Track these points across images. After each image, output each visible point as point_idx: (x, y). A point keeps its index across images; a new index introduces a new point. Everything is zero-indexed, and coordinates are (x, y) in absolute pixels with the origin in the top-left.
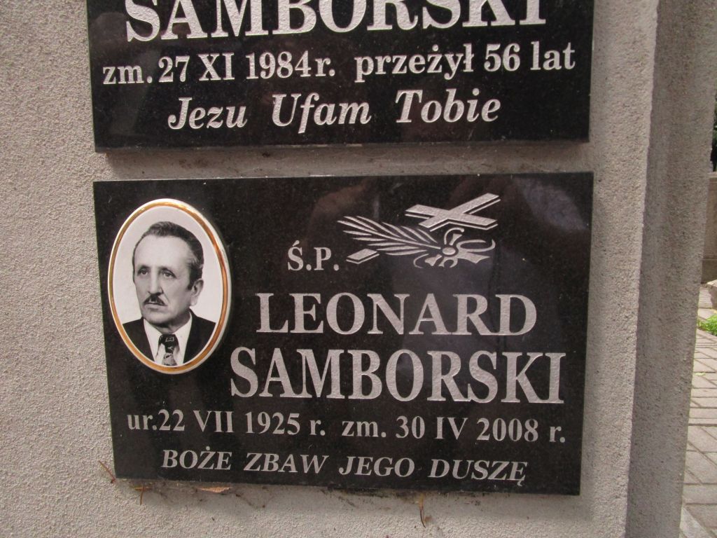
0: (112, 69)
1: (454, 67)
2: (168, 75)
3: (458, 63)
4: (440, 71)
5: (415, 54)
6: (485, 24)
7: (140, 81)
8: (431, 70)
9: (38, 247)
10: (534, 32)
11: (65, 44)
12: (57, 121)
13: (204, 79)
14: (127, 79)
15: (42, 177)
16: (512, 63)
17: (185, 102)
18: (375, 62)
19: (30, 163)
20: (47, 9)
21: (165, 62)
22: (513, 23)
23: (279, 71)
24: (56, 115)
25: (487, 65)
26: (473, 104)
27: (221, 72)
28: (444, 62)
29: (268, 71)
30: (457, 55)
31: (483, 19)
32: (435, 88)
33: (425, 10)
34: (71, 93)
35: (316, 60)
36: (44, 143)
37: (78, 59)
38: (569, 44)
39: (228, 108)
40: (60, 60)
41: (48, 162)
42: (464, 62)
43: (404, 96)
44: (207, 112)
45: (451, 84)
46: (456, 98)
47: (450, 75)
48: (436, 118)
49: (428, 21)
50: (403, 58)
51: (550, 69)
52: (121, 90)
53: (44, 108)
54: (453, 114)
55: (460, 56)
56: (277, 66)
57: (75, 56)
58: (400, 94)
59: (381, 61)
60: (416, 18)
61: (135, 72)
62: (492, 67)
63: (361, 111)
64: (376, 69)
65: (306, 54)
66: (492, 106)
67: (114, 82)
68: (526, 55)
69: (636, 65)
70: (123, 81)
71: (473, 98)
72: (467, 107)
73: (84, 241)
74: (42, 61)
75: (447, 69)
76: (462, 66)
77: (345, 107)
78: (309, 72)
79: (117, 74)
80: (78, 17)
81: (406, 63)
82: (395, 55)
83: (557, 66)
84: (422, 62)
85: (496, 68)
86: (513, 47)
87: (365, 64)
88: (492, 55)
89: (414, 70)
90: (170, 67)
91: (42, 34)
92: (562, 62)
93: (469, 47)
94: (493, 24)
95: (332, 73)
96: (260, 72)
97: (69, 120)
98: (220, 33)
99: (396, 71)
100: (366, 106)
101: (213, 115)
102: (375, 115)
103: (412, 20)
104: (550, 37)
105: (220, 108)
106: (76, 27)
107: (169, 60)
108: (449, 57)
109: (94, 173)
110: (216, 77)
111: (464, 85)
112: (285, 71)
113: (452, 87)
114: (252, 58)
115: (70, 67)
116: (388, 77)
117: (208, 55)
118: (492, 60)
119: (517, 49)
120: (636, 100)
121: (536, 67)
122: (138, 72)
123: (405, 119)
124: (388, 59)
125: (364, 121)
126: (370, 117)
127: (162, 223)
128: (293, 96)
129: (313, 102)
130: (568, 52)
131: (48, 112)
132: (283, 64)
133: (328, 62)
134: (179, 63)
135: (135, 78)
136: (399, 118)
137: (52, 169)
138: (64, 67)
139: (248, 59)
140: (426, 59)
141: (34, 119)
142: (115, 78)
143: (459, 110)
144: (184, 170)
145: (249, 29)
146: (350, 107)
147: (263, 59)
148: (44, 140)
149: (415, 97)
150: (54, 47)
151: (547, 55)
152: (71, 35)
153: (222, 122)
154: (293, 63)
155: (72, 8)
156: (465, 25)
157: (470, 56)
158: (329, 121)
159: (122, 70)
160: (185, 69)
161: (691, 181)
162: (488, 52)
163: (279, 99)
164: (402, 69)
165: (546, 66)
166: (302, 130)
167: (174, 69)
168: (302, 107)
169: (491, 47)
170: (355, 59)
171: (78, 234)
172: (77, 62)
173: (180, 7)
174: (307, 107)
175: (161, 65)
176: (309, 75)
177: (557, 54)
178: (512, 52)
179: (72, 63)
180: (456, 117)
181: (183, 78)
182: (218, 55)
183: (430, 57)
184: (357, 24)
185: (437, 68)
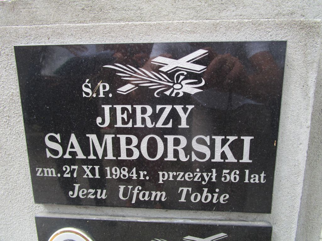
0: (41, 169)
1: (207, 179)
2: (68, 173)
3: (209, 177)
4: (200, 180)
5: (188, 172)
6: (222, 161)
7: (54, 175)
8: (196, 179)
9: (11, 237)
10: (246, 165)
11: (17, 151)
12: (15, 184)
13: (85, 176)
14: (48, 174)
15: (10, 208)
16: (235, 178)
17: (77, 186)
18: (169, 175)
19: (4, 202)
20: (7, 135)
21: (66, 168)
22: (236, 161)
23: (122, 176)
24: (15, 182)
25: (223, 179)
26: (216, 195)
27: (94, 174)
28: (202, 176)
29: (116, 175)
30: (209, 174)
31: (222, 158)
32: (198, 187)
33: (193, 153)
34: (22, 173)
35: (140, 172)
36: (10, 193)
37: (24, 158)
38: (263, 172)
39: (97, 190)
40: (15, 158)
41: (13, 202)
42: (212, 177)
43: (183, 190)
44: (87, 191)
45: (205, 186)
46: (207, 192)
47: (205, 182)
48: (198, 200)
49: (194, 157)
50: (182, 174)
51: (254, 182)
52: (45, 179)
53: (9, 178)
54: (206, 199)
55: (210, 174)
56: (121, 173)
57: (22, 156)
58: (180, 189)
59: (171, 174)
60: (189, 156)
61: (52, 171)
62: (225, 179)
63: (162, 195)
64: (169, 177)
65: (135, 168)
66: (225, 197)
67: (42, 175)
68: (242, 176)
69: (295, 176)
70: (46, 175)
71: (216, 193)
72: (213, 196)
73: (32, 236)
74: (6, 158)
75: (203, 179)
76: (211, 178)
77: (154, 193)
78: (136, 177)
79: (43, 171)
80: (23, 139)
81: (184, 176)
82: (178, 172)
83: (257, 181)
84: (192, 176)
85: (228, 180)
86: (236, 172)
87: (163, 175)
88: (225, 175)
89: (187, 179)
90: (68, 170)
91: (6, 146)
92: (259, 179)
93: (214, 171)
94: (226, 161)
95: (147, 178)
96: (113, 175)
97: (22, 184)
98: (92, 157)
99: (179, 179)
100: (164, 193)
101: (90, 193)
102: (169, 197)
103: (186, 157)
104: (254, 168)
105: (94, 190)
106: (22, 143)
107: (68, 167)
108: (205, 174)
109: (35, 208)
110: (91, 176)
111: (211, 187)
112: (124, 176)
113: (205, 188)
114: (108, 169)
115: (20, 161)
116: (175, 181)
117: (87, 166)
118: (225, 177)
119: (238, 172)
120: (294, 191)
121: (247, 181)
122: (53, 171)
123: (183, 200)
124: (175, 174)
125: (163, 199)
126: (166, 198)
127: (68, 240)
128: (129, 187)
129: (138, 190)
130: (263, 175)
131: (11, 180)
132: (123, 172)
133: (146, 173)
134: (73, 169)
135: (52, 174)
136: (180, 199)
137: (15, 205)
138: (17, 161)
139: (107, 169)
140: (193, 174)
141: (4, 183)
142: (42, 173)
143: (209, 198)
144: (78, 209)
145: (106, 156)
146: (156, 193)
147: (113, 169)
148: (10, 192)
149: (188, 190)
150: (12, 152)
151: (252, 176)
152: (20, 147)
153: (95, 195)
154: (129, 172)
155: (19, 135)
156: (213, 160)
157: (214, 175)
158: (146, 198)
159: (45, 170)
160: (76, 172)
161: (317, 206)
162: (223, 173)
163: (122, 188)
164: (181, 178)
165: (252, 181)
166: (133, 202)
167: (70, 171)
168: (133, 192)
169: (225, 171)
170: (159, 172)
171: (29, 232)
172: (23, 159)
173: (72, 144)
174: (136, 192)
175: (64, 169)
176: (136, 178)
177: (257, 176)
178: (235, 174)
179: (21, 159)
180: (207, 200)
181: (75, 175)
182: (92, 167)
183: (195, 174)
184: (159, 157)
185: (198, 179)
